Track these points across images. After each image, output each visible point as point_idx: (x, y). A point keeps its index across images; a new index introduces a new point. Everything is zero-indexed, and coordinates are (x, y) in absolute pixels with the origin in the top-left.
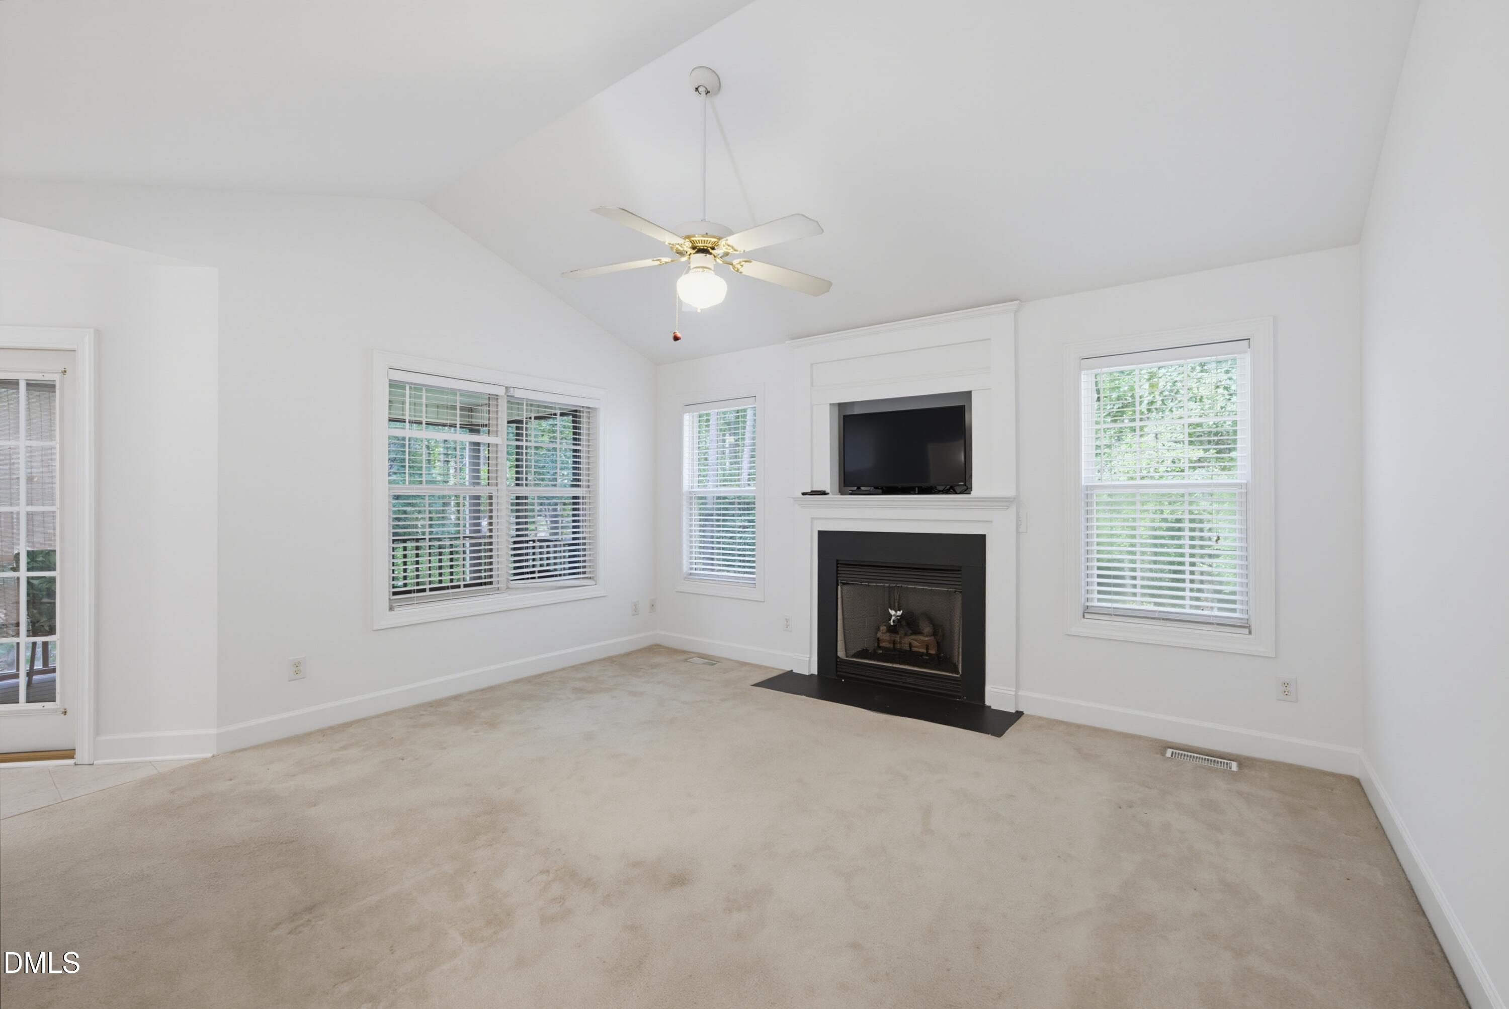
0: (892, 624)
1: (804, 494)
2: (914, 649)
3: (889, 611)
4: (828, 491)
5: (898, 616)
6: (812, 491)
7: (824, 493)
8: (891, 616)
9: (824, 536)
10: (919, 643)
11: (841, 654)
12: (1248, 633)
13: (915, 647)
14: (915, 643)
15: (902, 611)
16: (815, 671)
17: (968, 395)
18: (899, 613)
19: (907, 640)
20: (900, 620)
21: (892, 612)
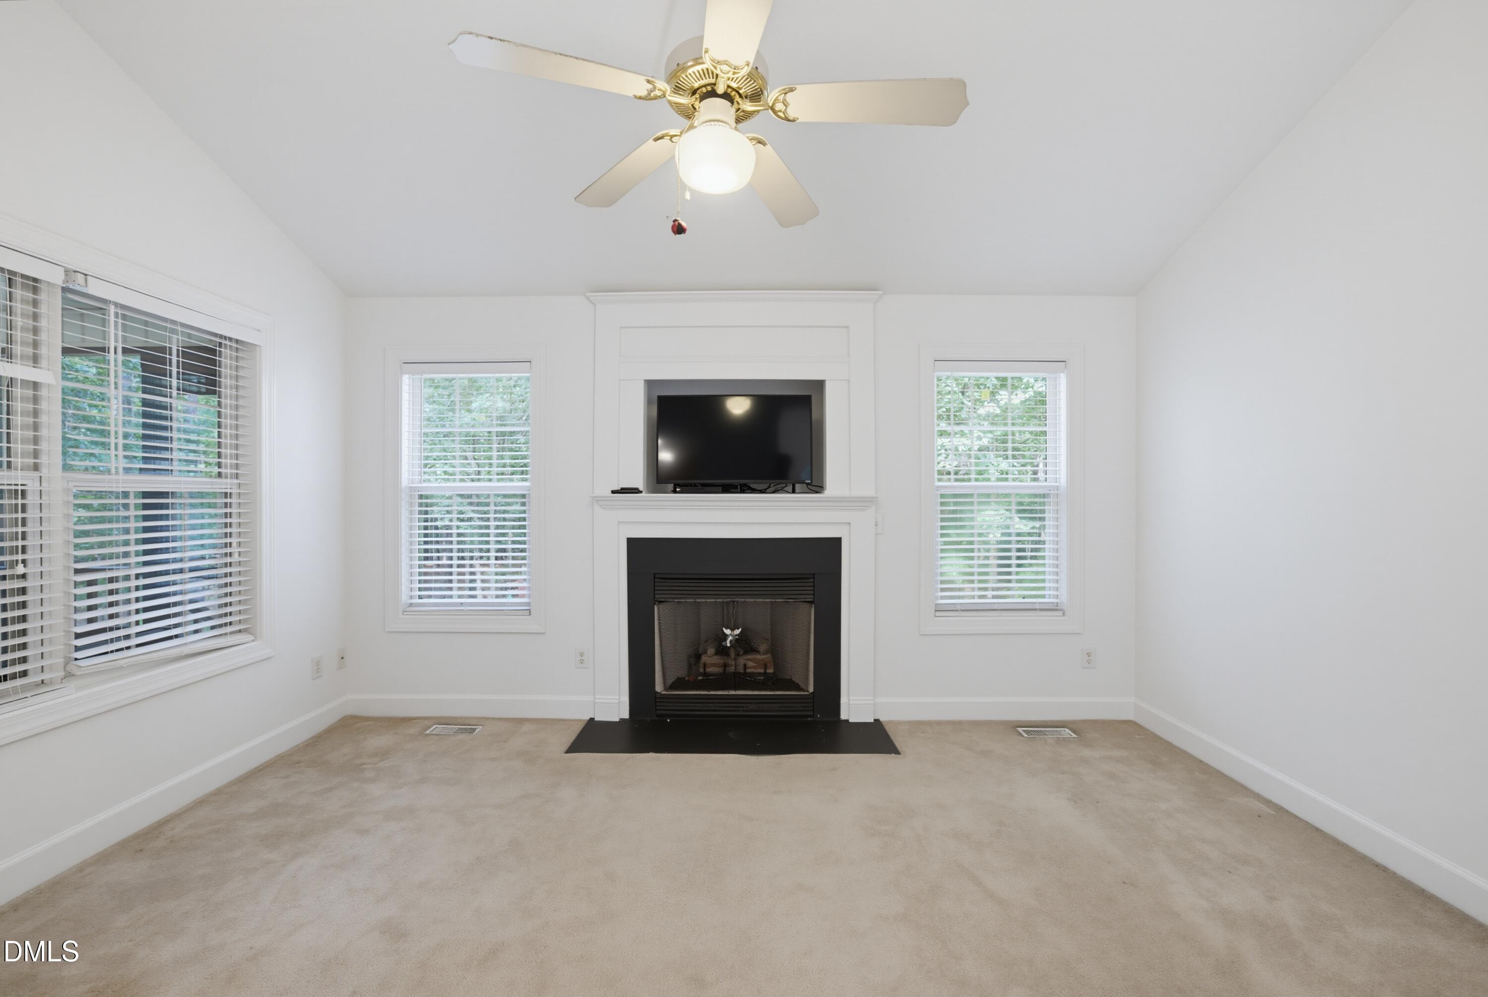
0: (728, 645)
1: (613, 492)
2: (749, 671)
3: (723, 631)
4: (641, 489)
5: (736, 635)
6: (622, 489)
7: (635, 491)
8: (725, 636)
9: (634, 545)
10: (752, 664)
11: (659, 688)
12: (1062, 615)
13: (750, 668)
14: (750, 664)
15: (740, 629)
16: (626, 715)
17: (819, 385)
18: (737, 632)
19: (741, 661)
20: (738, 641)
21: (728, 632)
